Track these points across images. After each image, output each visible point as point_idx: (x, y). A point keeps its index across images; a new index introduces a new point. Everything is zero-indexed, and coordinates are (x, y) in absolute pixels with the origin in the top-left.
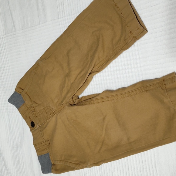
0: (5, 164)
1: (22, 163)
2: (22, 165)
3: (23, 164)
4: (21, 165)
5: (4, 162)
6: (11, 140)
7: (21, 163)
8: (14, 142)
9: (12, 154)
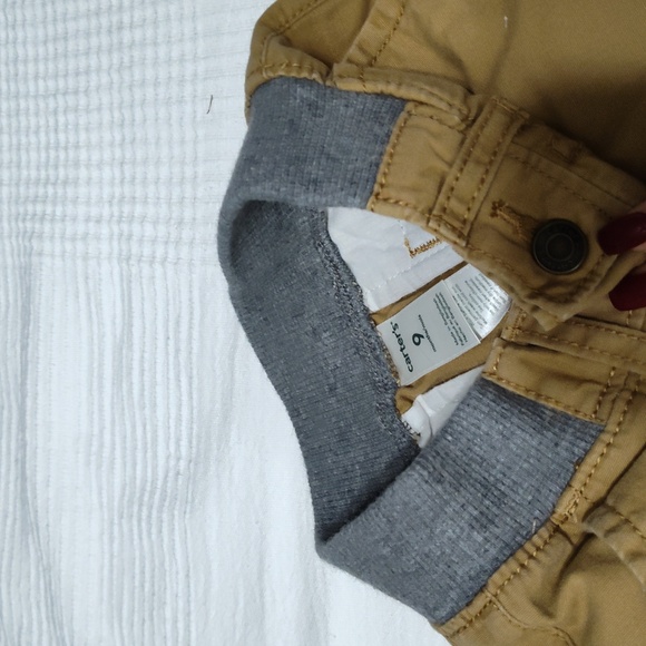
0: (52, 602)
1: (181, 617)
2: (175, 627)
3: (181, 625)
4: (169, 627)
5: (48, 585)
6: (118, 453)
7: (168, 613)
8: (139, 467)
9: (111, 541)
